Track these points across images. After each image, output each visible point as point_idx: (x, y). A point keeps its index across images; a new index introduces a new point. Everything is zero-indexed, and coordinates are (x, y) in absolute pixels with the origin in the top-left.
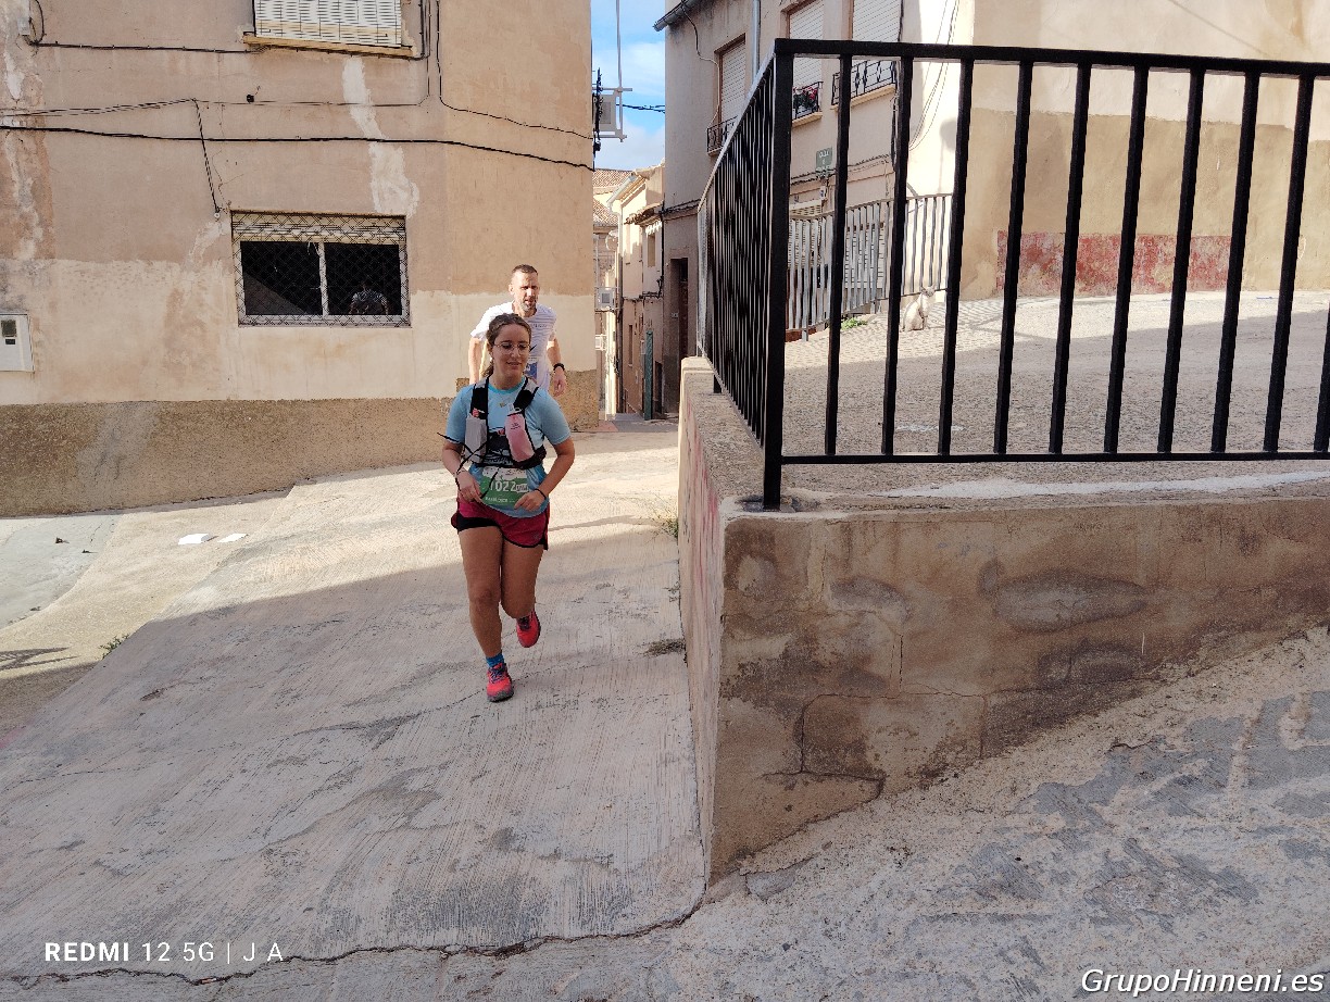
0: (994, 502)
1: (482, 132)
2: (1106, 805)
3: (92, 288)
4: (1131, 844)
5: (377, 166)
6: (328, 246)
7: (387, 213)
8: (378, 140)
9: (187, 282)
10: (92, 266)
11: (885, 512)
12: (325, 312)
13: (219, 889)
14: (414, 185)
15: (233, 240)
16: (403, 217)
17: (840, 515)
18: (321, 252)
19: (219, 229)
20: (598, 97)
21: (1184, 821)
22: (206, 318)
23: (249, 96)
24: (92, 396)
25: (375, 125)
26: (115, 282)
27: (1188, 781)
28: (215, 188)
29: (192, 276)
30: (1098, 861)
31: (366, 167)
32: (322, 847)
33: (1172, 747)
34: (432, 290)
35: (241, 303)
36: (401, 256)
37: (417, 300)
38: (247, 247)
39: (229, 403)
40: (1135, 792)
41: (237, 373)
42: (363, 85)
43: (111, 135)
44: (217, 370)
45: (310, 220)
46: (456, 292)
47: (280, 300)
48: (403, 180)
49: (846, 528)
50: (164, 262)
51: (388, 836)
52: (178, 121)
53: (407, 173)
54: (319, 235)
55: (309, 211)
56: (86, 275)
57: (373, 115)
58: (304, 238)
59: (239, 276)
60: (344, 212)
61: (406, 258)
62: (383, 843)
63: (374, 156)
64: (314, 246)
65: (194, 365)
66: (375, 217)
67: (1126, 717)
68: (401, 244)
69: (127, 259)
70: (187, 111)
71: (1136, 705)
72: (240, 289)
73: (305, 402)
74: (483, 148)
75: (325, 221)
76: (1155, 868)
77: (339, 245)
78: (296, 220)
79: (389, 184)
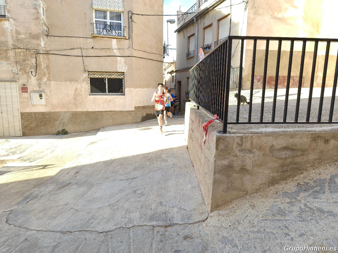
0: (272, 132)
1: (141, 54)
2: (298, 196)
3: (59, 87)
4: (305, 205)
5: (119, 62)
6: (108, 79)
7: (121, 71)
8: (119, 56)
9: (79, 86)
10: (59, 83)
11: (250, 134)
12: (107, 92)
13: (101, 213)
14: (127, 66)
15: (88, 77)
16: (124, 72)
17: (240, 135)
18: (107, 80)
19: (86, 75)
20: (164, 47)
21: (317, 200)
22: (82, 94)
23: (92, 47)
24: (58, 110)
25: (118, 53)
26: (64, 86)
27: (317, 192)
28: (85, 66)
29: (80, 85)
30: (299, 208)
31: (117, 62)
32: (122, 205)
33: (311, 184)
34: (130, 88)
35: (90, 90)
36: (123, 80)
37: (127, 90)
38: (91, 79)
39: (86, 112)
40: (305, 194)
41: (89, 105)
42: (116, 45)
43: (63, 55)
44: (84, 105)
45: (105, 73)
46: (135, 88)
47: (98, 90)
48: (124, 64)
49: (242, 138)
50: (74, 82)
51: (136, 202)
52: (77, 52)
53: (125, 63)
54: (106, 76)
55: (104, 71)
56: (57, 85)
57: (118, 51)
58: (103, 77)
59: (89, 85)
60: (112, 71)
61: (124, 81)
62: (135, 204)
63: (118, 59)
64: (105, 78)
65: (80, 104)
66: (118, 72)
67: (300, 178)
68: (123, 78)
69: (66, 81)
70: (79, 50)
71: (302, 176)
72: (90, 88)
73: (102, 111)
74: (141, 58)
75: (107, 73)
76: (312, 210)
77: (111, 79)
78: (102, 73)
79: (121, 65)
